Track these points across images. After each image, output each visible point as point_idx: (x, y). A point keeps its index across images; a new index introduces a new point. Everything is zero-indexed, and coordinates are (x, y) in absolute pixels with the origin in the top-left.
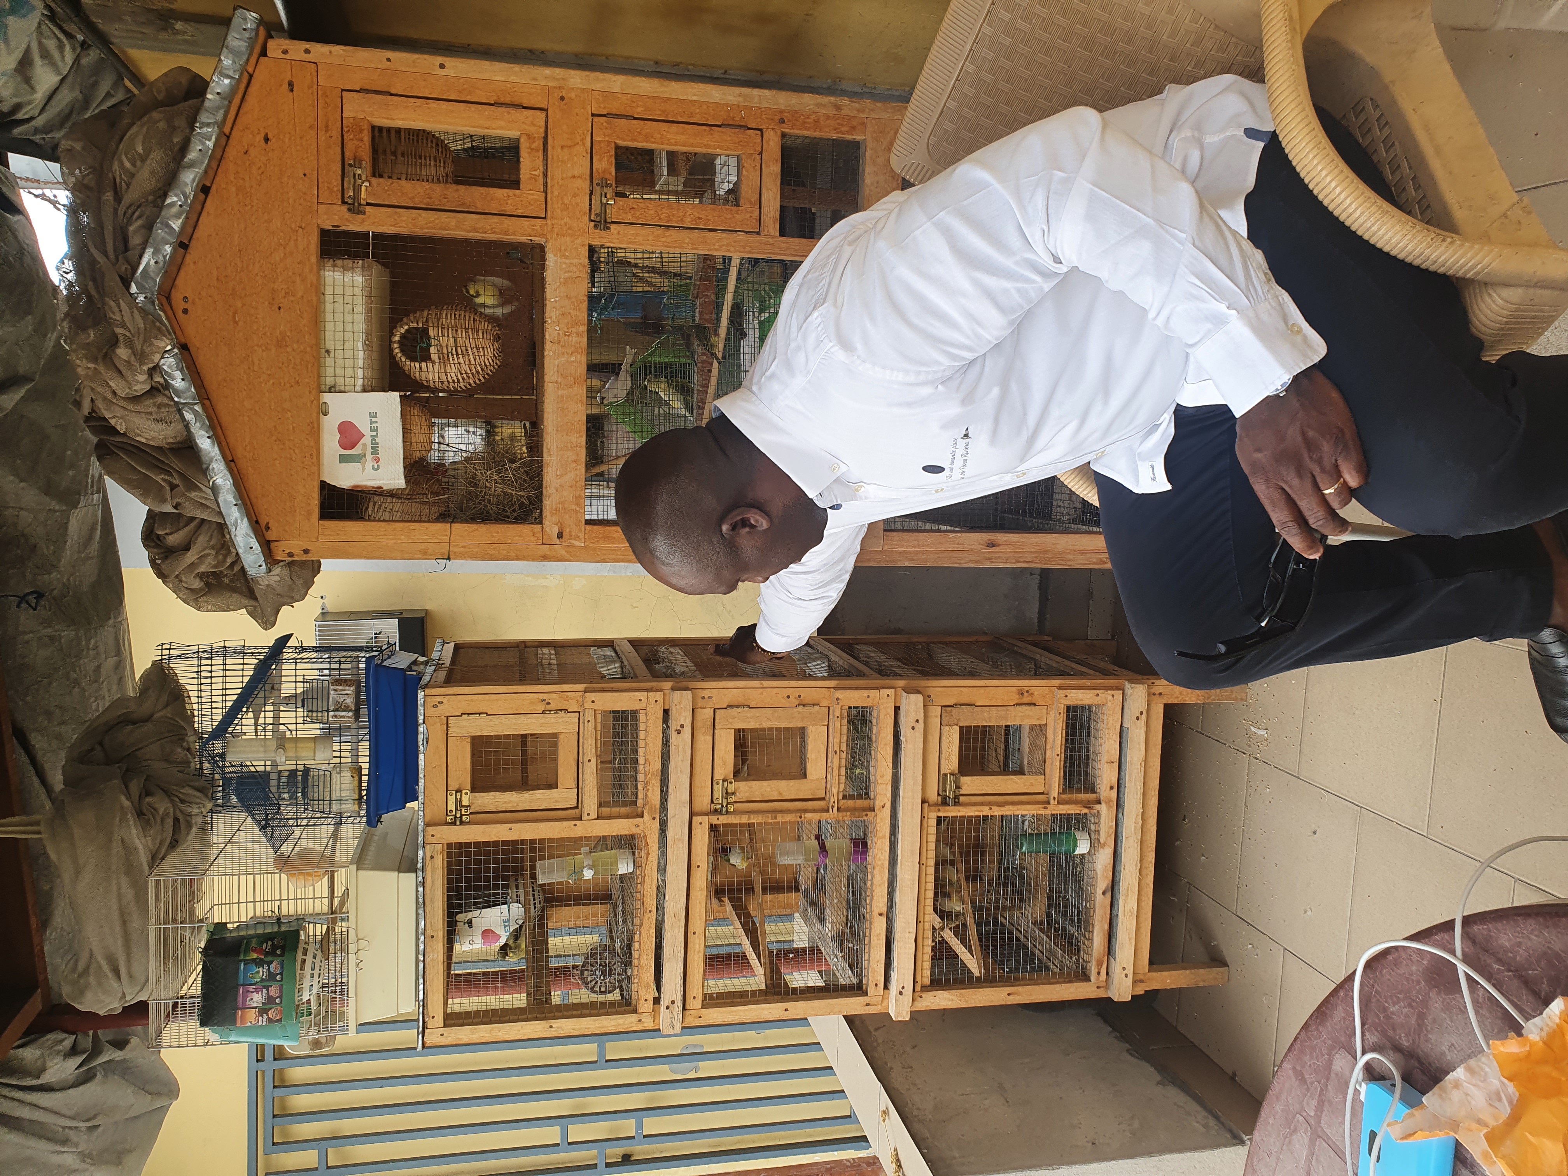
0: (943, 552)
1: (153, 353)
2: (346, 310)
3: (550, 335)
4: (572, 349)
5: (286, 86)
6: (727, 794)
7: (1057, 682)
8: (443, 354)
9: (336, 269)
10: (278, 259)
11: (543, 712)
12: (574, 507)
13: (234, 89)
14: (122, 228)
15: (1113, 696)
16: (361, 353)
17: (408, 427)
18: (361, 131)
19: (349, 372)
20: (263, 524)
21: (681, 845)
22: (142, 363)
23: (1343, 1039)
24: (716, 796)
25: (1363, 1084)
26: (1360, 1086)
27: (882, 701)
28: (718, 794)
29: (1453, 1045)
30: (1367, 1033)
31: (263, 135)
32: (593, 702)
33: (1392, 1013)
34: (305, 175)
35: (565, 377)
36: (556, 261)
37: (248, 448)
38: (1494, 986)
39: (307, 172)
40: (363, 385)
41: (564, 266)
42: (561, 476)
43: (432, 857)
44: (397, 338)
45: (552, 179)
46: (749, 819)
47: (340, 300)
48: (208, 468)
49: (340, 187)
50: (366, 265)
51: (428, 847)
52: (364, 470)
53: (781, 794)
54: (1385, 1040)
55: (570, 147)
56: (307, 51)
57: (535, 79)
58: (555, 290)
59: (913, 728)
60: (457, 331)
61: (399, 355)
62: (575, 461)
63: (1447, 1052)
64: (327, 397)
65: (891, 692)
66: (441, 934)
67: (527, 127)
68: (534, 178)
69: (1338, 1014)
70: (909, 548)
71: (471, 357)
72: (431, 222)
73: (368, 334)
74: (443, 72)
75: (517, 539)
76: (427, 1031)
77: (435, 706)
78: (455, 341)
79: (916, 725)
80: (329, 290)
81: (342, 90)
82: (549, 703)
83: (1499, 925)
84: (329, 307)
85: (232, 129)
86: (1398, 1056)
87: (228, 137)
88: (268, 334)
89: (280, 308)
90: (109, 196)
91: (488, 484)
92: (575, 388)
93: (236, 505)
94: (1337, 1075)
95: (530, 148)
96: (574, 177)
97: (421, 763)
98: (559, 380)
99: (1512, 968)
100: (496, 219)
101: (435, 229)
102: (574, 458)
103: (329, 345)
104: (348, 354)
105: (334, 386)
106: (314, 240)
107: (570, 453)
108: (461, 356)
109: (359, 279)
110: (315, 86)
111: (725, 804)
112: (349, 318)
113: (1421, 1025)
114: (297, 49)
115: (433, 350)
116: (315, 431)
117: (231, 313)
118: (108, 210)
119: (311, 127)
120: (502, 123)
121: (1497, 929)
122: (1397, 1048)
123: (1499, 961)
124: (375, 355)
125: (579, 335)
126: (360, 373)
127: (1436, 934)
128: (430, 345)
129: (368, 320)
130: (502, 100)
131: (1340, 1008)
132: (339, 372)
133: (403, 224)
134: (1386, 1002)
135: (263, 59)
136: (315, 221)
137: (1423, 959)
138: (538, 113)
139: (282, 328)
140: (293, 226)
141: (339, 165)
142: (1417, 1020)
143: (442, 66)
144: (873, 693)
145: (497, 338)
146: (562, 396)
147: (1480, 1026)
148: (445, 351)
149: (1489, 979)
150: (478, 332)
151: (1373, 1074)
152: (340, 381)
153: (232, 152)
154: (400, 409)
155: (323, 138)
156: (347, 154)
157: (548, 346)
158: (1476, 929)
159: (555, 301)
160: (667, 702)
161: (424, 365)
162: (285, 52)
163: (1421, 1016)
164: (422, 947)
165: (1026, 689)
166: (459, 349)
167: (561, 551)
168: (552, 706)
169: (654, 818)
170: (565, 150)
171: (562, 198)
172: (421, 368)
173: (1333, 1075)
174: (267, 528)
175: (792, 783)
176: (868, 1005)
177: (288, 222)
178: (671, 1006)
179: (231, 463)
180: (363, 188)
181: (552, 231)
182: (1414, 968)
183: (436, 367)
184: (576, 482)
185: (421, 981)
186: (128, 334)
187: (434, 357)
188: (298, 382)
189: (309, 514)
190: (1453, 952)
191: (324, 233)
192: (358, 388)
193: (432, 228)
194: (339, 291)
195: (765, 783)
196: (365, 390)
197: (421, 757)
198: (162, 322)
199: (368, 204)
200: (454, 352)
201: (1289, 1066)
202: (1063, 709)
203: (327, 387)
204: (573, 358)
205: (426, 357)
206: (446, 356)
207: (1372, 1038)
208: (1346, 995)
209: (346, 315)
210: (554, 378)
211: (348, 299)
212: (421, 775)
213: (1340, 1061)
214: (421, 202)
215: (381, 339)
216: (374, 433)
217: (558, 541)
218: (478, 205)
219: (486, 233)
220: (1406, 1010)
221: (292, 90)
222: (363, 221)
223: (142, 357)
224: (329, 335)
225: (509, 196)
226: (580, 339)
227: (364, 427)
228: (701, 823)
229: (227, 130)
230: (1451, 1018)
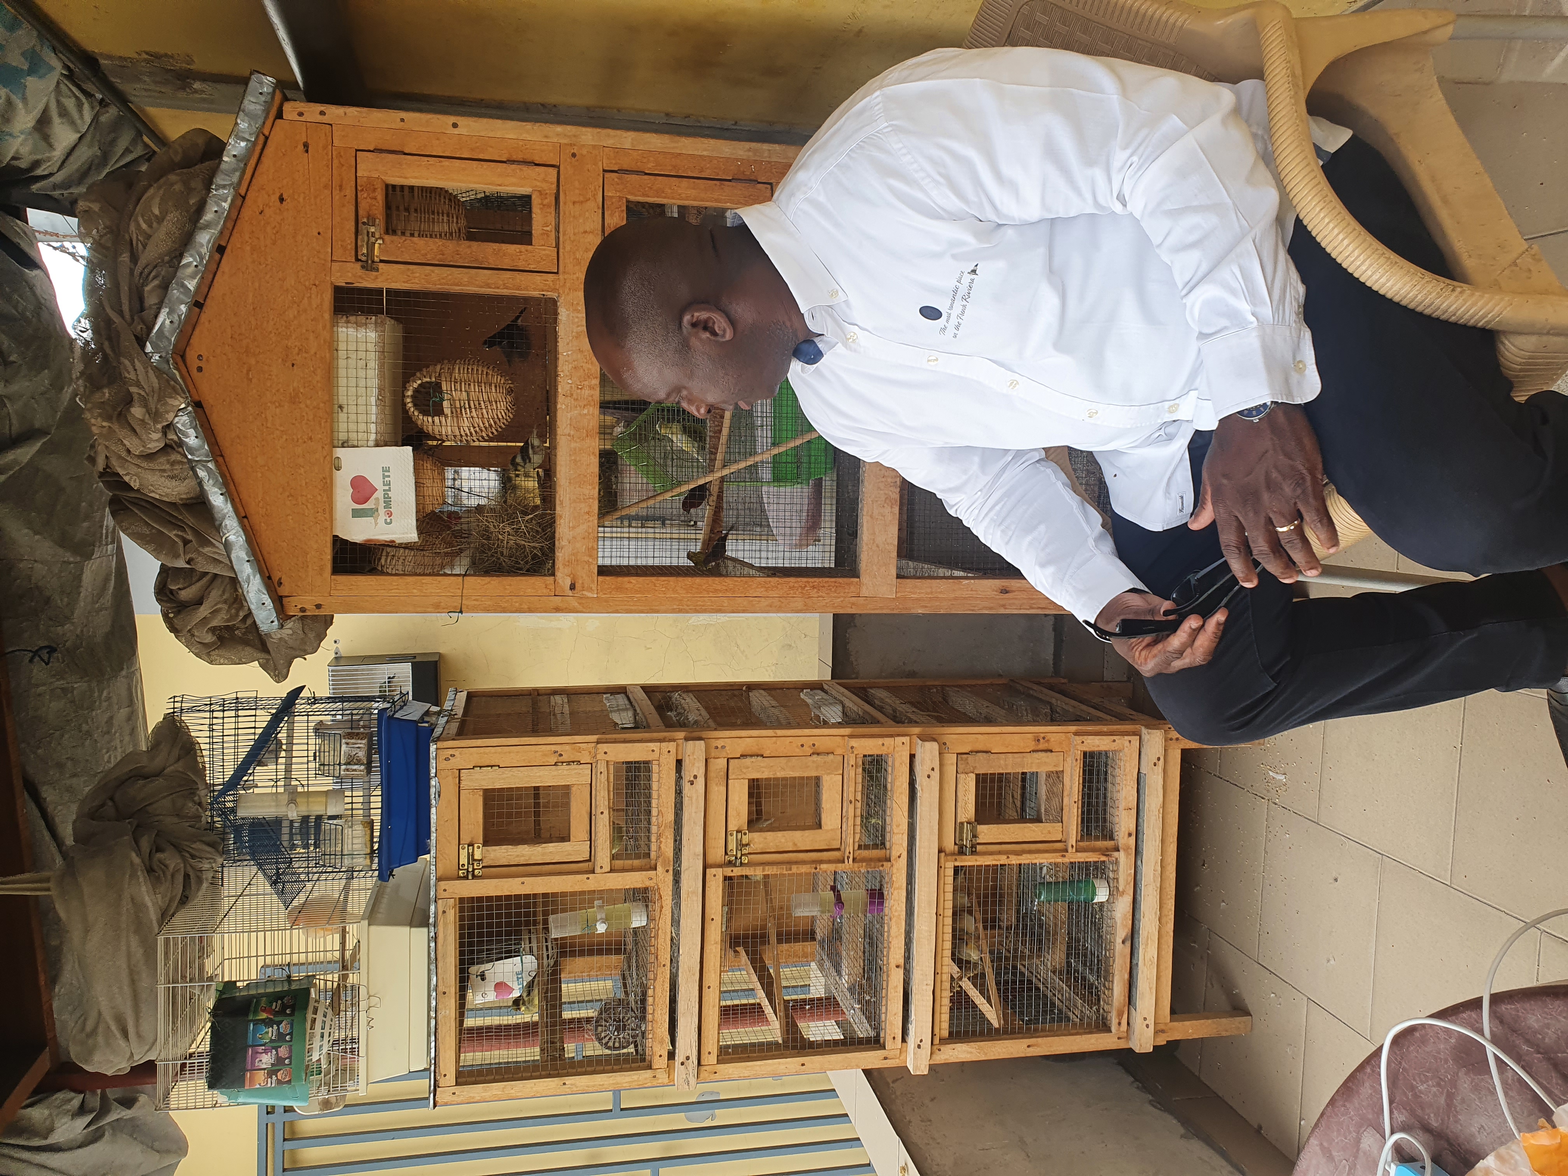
0: (956, 599)
1: (167, 412)
2: (359, 366)
3: (562, 389)
4: (585, 403)
5: (301, 147)
6: (741, 845)
7: (1073, 728)
8: (455, 408)
9: (350, 325)
10: (291, 316)
11: (555, 764)
12: (586, 558)
13: (250, 151)
14: (137, 288)
15: (1130, 741)
16: (374, 408)
17: (421, 481)
18: (374, 190)
19: (362, 427)
20: (275, 579)
21: (695, 898)
22: (156, 422)
23: (1370, 1116)
24: (730, 847)
25: (1392, 1165)
26: (1390, 1166)
27: (897, 749)
28: (732, 845)
29: (1482, 1126)
30: (1395, 1112)
31: (278, 195)
32: (606, 753)
33: (1420, 1092)
34: (319, 233)
35: (577, 429)
36: (568, 315)
37: (261, 504)
38: (1523, 1068)
39: (321, 231)
40: (376, 440)
41: (576, 320)
42: (574, 528)
43: (444, 912)
44: (410, 393)
45: (564, 234)
46: (764, 870)
47: (353, 355)
48: (221, 524)
49: (354, 244)
50: (379, 321)
51: (440, 902)
52: (376, 524)
53: (795, 844)
54: (1413, 1120)
55: (582, 202)
56: (322, 113)
57: (546, 137)
58: (568, 344)
59: (929, 777)
60: (469, 385)
61: (412, 409)
62: (588, 513)
63: (1477, 1133)
64: (340, 452)
65: (906, 739)
66: (453, 990)
67: (538, 184)
68: (546, 234)
69: (1366, 1090)
70: (922, 595)
71: (484, 411)
72: (443, 279)
73: (381, 389)
74: (456, 131)
75: (530, 591)
76: (438, 1090)
77: (447, 759)
78: (468, 395)
79: (932, 773)
80: (342, 346)
81: (357, 150)
82: (561, 755)
83: (1527, 1006)
84: (342, 363)
85: (247, 190)
86: (1427, 1137)
87: (244, 198)
88: (282, 390)
89: (293, 365)
90: (125, 257)
91: (500, 537)
92: (588, 441)
93: (248, 561)
94: (1365, 1153)
95: (542, 204)
96: (585, 232)
97: (433, 817)
98: (572, 433)
99: (1541, 1050)
100: (508, 274)
101: (448, 284)
102: (587, 510)
103: (342, 400)
104: (361, 409)
105: (347, 441)
106: (328, 297)
107: (583, 505)
108: (473, 410)
109: (372, 335)
110: (330, 147)
111: (739, 856)
112: (362, 373)
113: (1450, 1105)
114: (313, 111)
115: (445, 404)
116: (328, 486)
117: (245, 371)
118: (124, 272)
119: (325, 187)
120: (514, 180)
121: (1525, 1010)
122: (1426, 1129)
123: (1528, 1042)
124: (388, 411)
125: (591, 388)
126: (373, 427)
127: (1463, 1012)
128: (442, 400)
129: (381, 376)
130: (514, 157)
131: (1367, 1084)
132: (353, 427)
133: (416, 281)
134: (1414, 1080)
135: (278, 121)
136: (328, 278)
137: (1450, 1038)
138: (551, 169)
139: (295, 384)
140: (307, 283)
141: (353, 223)
142: (1446, 1100)
143: (455, 125)
144: (888, 741)
145: (510, 391)
146: (575, 449)
147: (1509, 1108)
148: (458, 405)
149: (1518, 1060)
150: (490, 385)
151: (1403, 1156)
152: (353, 436)
153: (246, 213)
154: (412, 464)
155: (337, 197)
156: (361, 212)
157: (561, 399)
158: (1504, 1008)
159: (568, 355)
160: (680, 753)
161: (436, 419)
162: (301, 114)
163: (1450, 1097)
164: (433, 1003)
165: (1042, 735)
166: (472, 403)
167: (574, 603)
168: (565, 758)
169: (667, 871)
170: (577, 205)
171: (574, 253)
172: (433, 422)
173: (1361, 1154)
174: (280, 584)
175: (807, 833)
176: (885, 1058)
177: (302, 280)
178: (686, 1062)
179: (243, 519)
180: (377, 246)
181: (564, 285)
182: (1442, 1046)
183: (449, 421)
184: (589, 534)
185: (433, 1038)
186: (143, 393)
187: (447, 411)
188: (311, 438)
189: (322, 569)
190: (1481, 1032)
191: (338, 290)
192: (371, 443)
193: (445, 284)
194: (352, 347)
195: (780, 834)
196: (377, 445)
197: (433, 810)
198: (176, 381)
199: (382, 261)
200: (467, 406)
201: (1316, 1142)
202: (1079, 755)
203: (340, 442)
204: (585, 411)
205: (439, 412)
206: (459, 410)
207: (1401, 1118)
208: (1373, 1071)
209: (359, 370)
210: (567, 431)
211: (362, 355)
212: (433, 829)
213: (1368, 1140)
214: (434, 259)
215: (394, 393)
216: (387, 488)
217: (570, 593)
218: (491, 261)
219: (498, 288)
220: (1434, 1089)
221: (307, 151)
222: (376, 278)
223: (156, 416)
224: (342, 391)
225: (521, 252)
226: (592, 392)
227: (376, 481)
228: (715, 876)
229: (242, 192)
230: (1480, 1098)
